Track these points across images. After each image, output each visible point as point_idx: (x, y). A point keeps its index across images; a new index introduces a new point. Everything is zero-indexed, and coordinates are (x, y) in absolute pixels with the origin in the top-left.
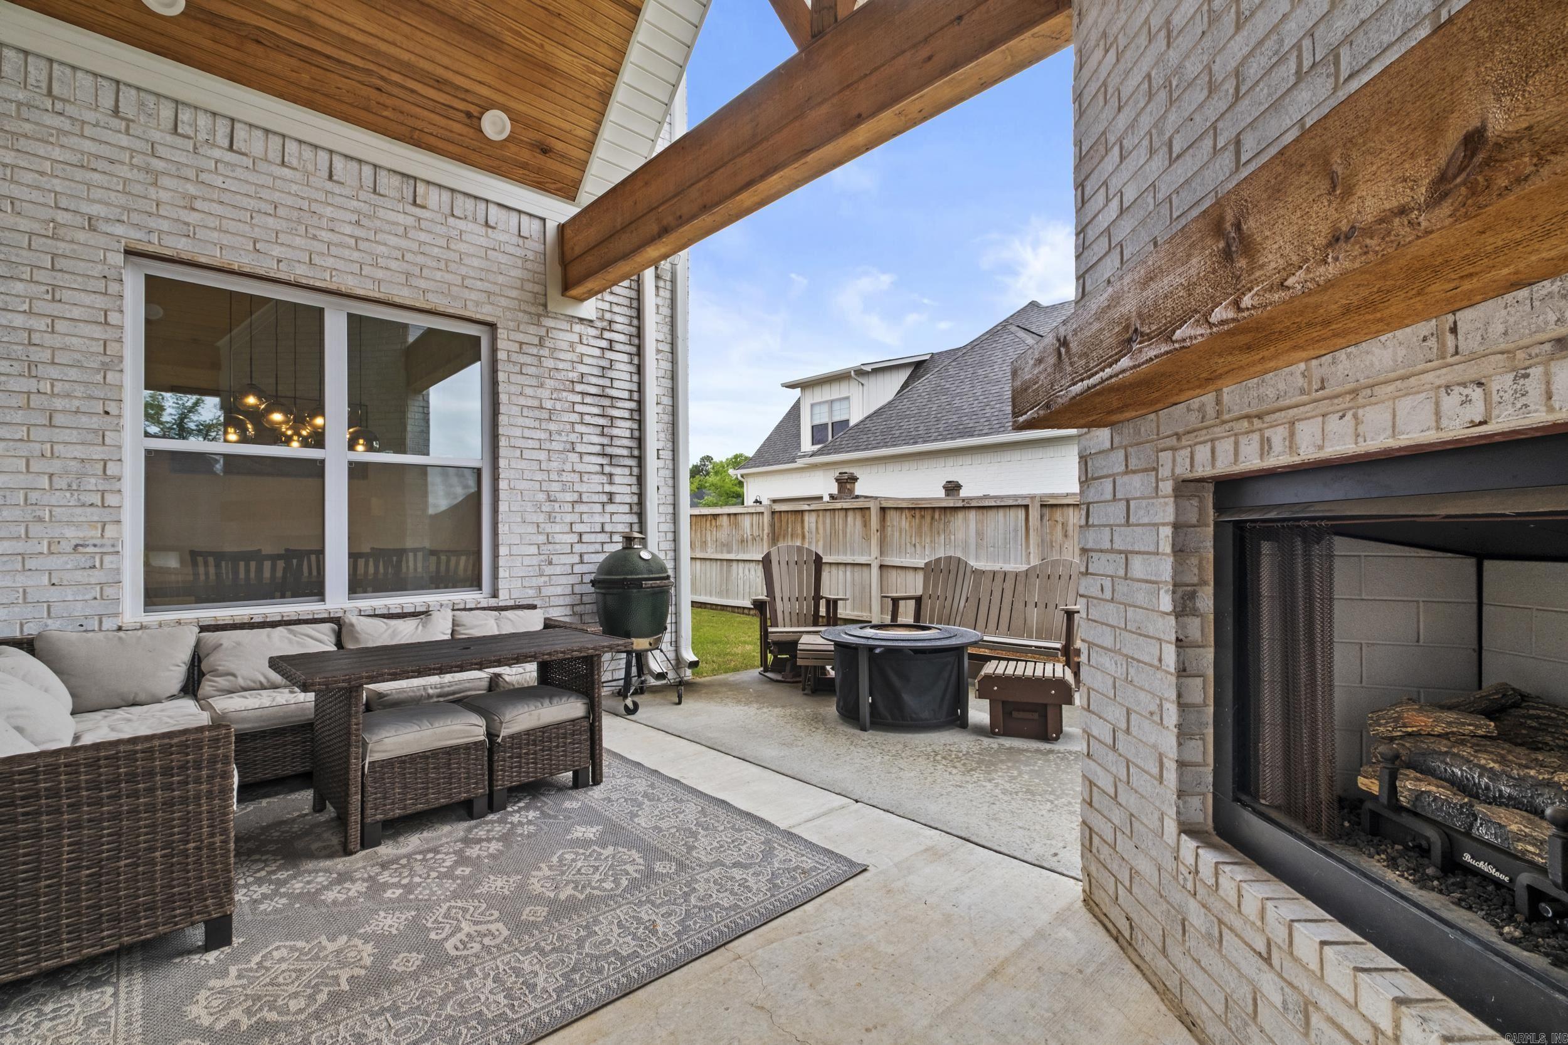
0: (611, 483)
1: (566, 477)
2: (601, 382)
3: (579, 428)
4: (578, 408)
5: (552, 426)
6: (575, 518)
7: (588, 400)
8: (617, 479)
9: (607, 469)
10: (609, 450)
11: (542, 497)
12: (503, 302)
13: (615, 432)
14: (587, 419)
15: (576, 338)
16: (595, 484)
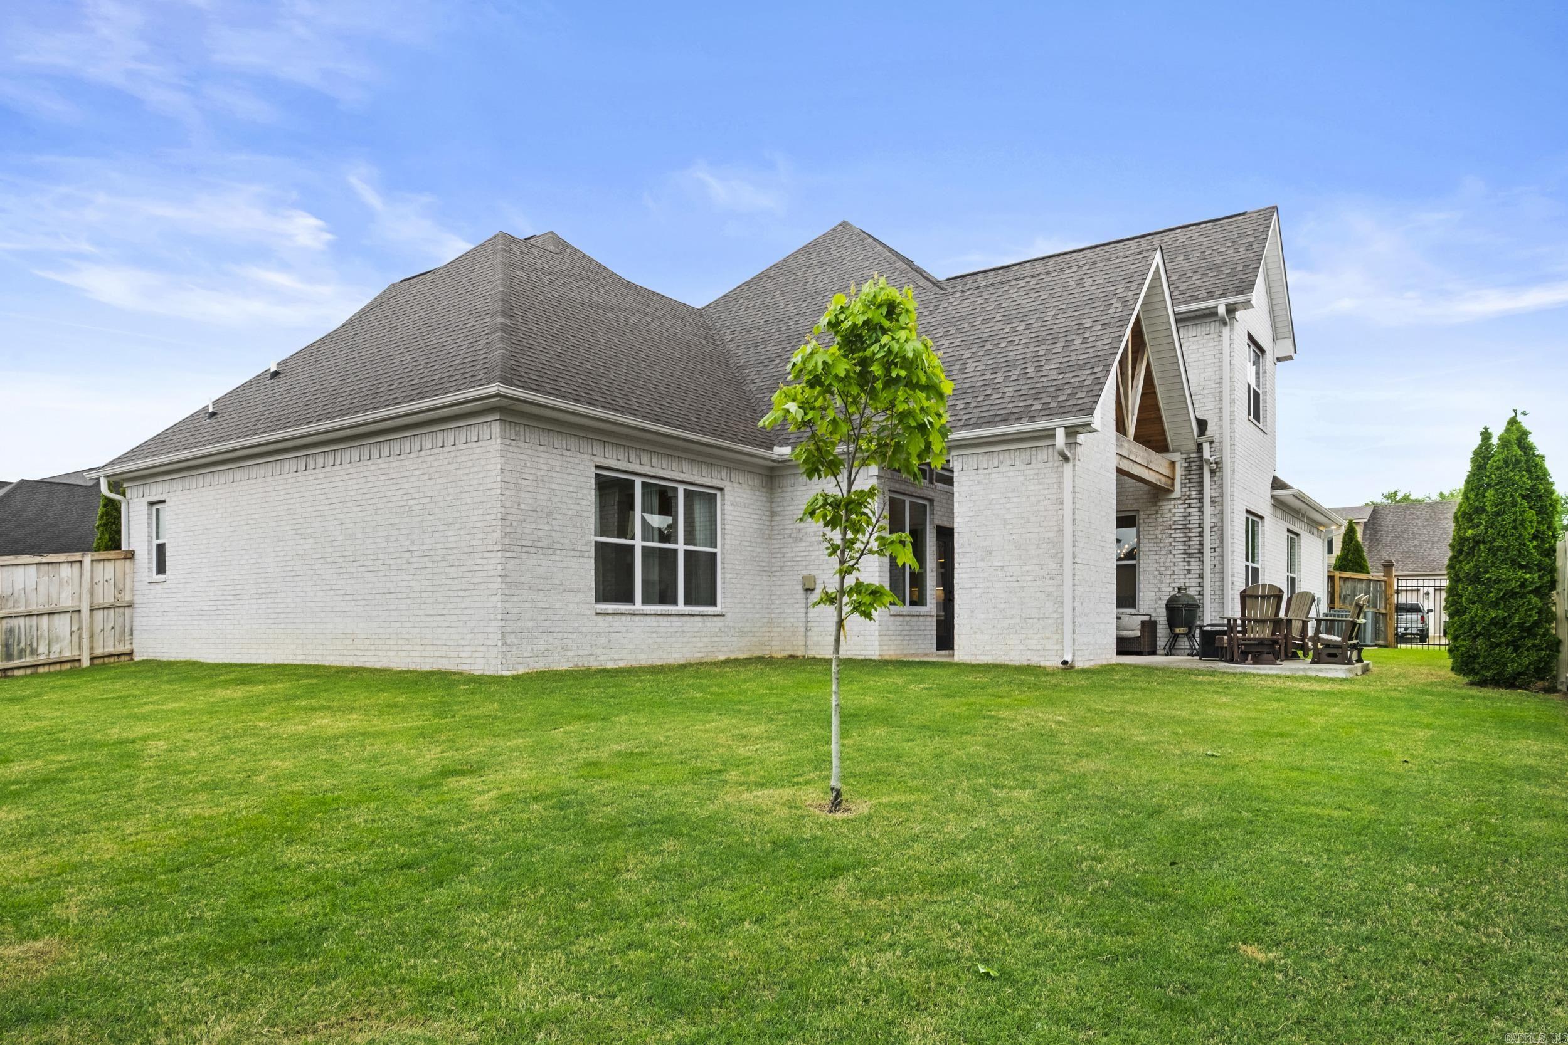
0: (1189, 565)
1: (1167, 564)
2: (1184, 522)
3: (1173, 544)
4: (1173, 536)
5: (1162, 545)
6: (1172, 581)
7: (1178, 531)
8: (1192, 564)
9: (1187, 560)
10: (1188, 551)
11: (1157, 573)
12: (1141, 501)
13: (1191, 543)
14: (1177, 539)
15: (1172, 507)
16: (1182, 566)
